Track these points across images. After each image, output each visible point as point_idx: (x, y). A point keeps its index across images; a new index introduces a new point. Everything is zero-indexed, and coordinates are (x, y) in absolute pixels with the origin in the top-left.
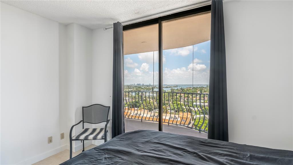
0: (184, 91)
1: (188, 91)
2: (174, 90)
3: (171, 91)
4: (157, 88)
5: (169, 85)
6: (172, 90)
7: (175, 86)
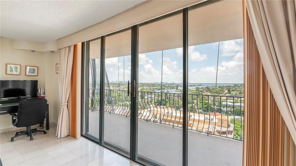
0: (210, 90)
1: (214, 90)
2: (199, 88)
3: (195, 89)
4: (180, 86)
5: (192, 84)
6: (197, 88)
7: (199, 84)
